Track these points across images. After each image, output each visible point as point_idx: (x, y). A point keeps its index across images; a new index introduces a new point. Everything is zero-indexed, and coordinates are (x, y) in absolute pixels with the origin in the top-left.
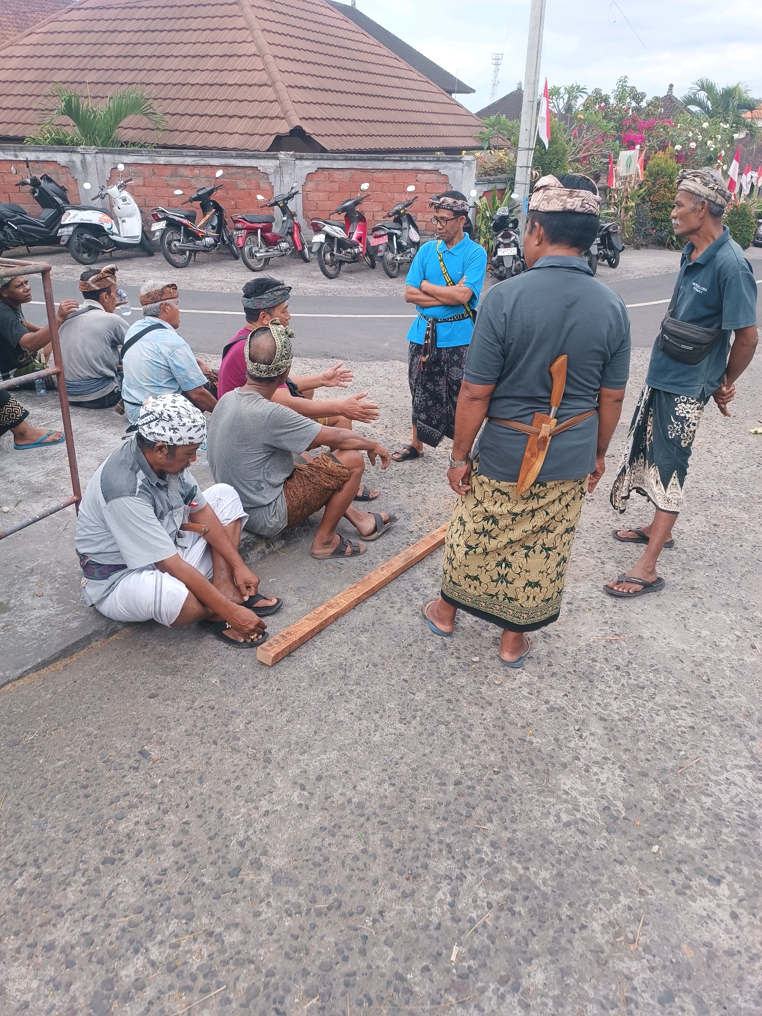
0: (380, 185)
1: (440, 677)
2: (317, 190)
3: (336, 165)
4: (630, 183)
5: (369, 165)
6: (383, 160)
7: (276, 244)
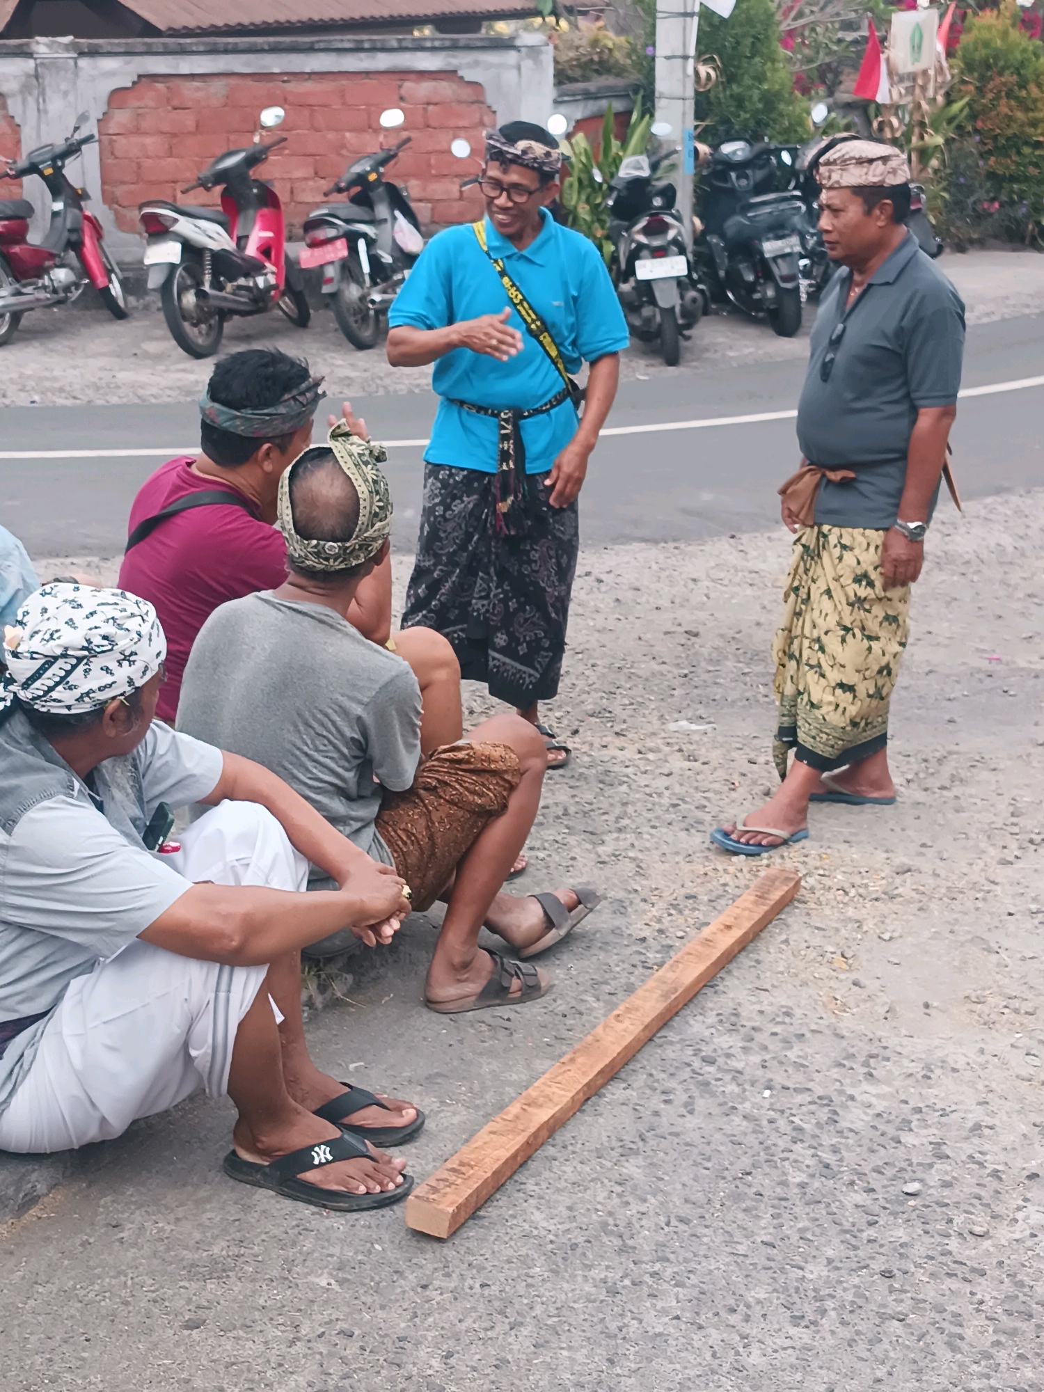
0: (306, 112)
1: (846, 1232)
2: (138, 131)
3: (187, 65)
4: (924, 88)
5: (275, 64)
6: (311, 49)
7: (41, 271)
